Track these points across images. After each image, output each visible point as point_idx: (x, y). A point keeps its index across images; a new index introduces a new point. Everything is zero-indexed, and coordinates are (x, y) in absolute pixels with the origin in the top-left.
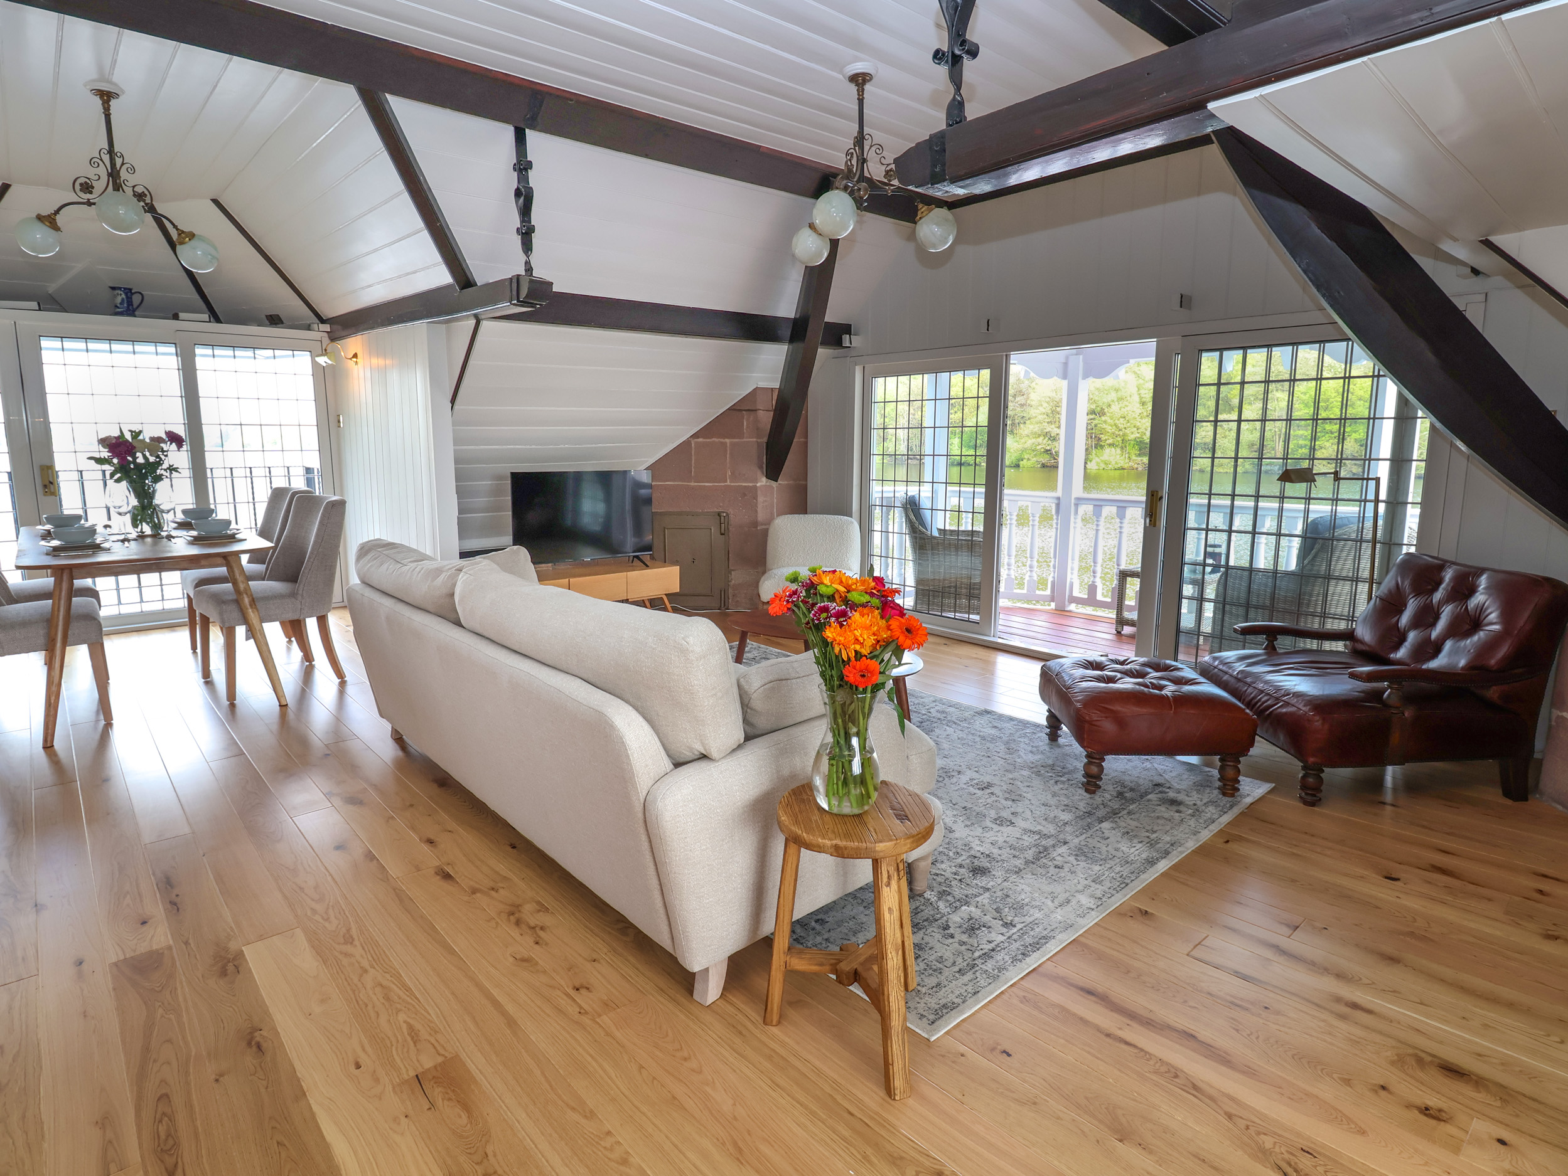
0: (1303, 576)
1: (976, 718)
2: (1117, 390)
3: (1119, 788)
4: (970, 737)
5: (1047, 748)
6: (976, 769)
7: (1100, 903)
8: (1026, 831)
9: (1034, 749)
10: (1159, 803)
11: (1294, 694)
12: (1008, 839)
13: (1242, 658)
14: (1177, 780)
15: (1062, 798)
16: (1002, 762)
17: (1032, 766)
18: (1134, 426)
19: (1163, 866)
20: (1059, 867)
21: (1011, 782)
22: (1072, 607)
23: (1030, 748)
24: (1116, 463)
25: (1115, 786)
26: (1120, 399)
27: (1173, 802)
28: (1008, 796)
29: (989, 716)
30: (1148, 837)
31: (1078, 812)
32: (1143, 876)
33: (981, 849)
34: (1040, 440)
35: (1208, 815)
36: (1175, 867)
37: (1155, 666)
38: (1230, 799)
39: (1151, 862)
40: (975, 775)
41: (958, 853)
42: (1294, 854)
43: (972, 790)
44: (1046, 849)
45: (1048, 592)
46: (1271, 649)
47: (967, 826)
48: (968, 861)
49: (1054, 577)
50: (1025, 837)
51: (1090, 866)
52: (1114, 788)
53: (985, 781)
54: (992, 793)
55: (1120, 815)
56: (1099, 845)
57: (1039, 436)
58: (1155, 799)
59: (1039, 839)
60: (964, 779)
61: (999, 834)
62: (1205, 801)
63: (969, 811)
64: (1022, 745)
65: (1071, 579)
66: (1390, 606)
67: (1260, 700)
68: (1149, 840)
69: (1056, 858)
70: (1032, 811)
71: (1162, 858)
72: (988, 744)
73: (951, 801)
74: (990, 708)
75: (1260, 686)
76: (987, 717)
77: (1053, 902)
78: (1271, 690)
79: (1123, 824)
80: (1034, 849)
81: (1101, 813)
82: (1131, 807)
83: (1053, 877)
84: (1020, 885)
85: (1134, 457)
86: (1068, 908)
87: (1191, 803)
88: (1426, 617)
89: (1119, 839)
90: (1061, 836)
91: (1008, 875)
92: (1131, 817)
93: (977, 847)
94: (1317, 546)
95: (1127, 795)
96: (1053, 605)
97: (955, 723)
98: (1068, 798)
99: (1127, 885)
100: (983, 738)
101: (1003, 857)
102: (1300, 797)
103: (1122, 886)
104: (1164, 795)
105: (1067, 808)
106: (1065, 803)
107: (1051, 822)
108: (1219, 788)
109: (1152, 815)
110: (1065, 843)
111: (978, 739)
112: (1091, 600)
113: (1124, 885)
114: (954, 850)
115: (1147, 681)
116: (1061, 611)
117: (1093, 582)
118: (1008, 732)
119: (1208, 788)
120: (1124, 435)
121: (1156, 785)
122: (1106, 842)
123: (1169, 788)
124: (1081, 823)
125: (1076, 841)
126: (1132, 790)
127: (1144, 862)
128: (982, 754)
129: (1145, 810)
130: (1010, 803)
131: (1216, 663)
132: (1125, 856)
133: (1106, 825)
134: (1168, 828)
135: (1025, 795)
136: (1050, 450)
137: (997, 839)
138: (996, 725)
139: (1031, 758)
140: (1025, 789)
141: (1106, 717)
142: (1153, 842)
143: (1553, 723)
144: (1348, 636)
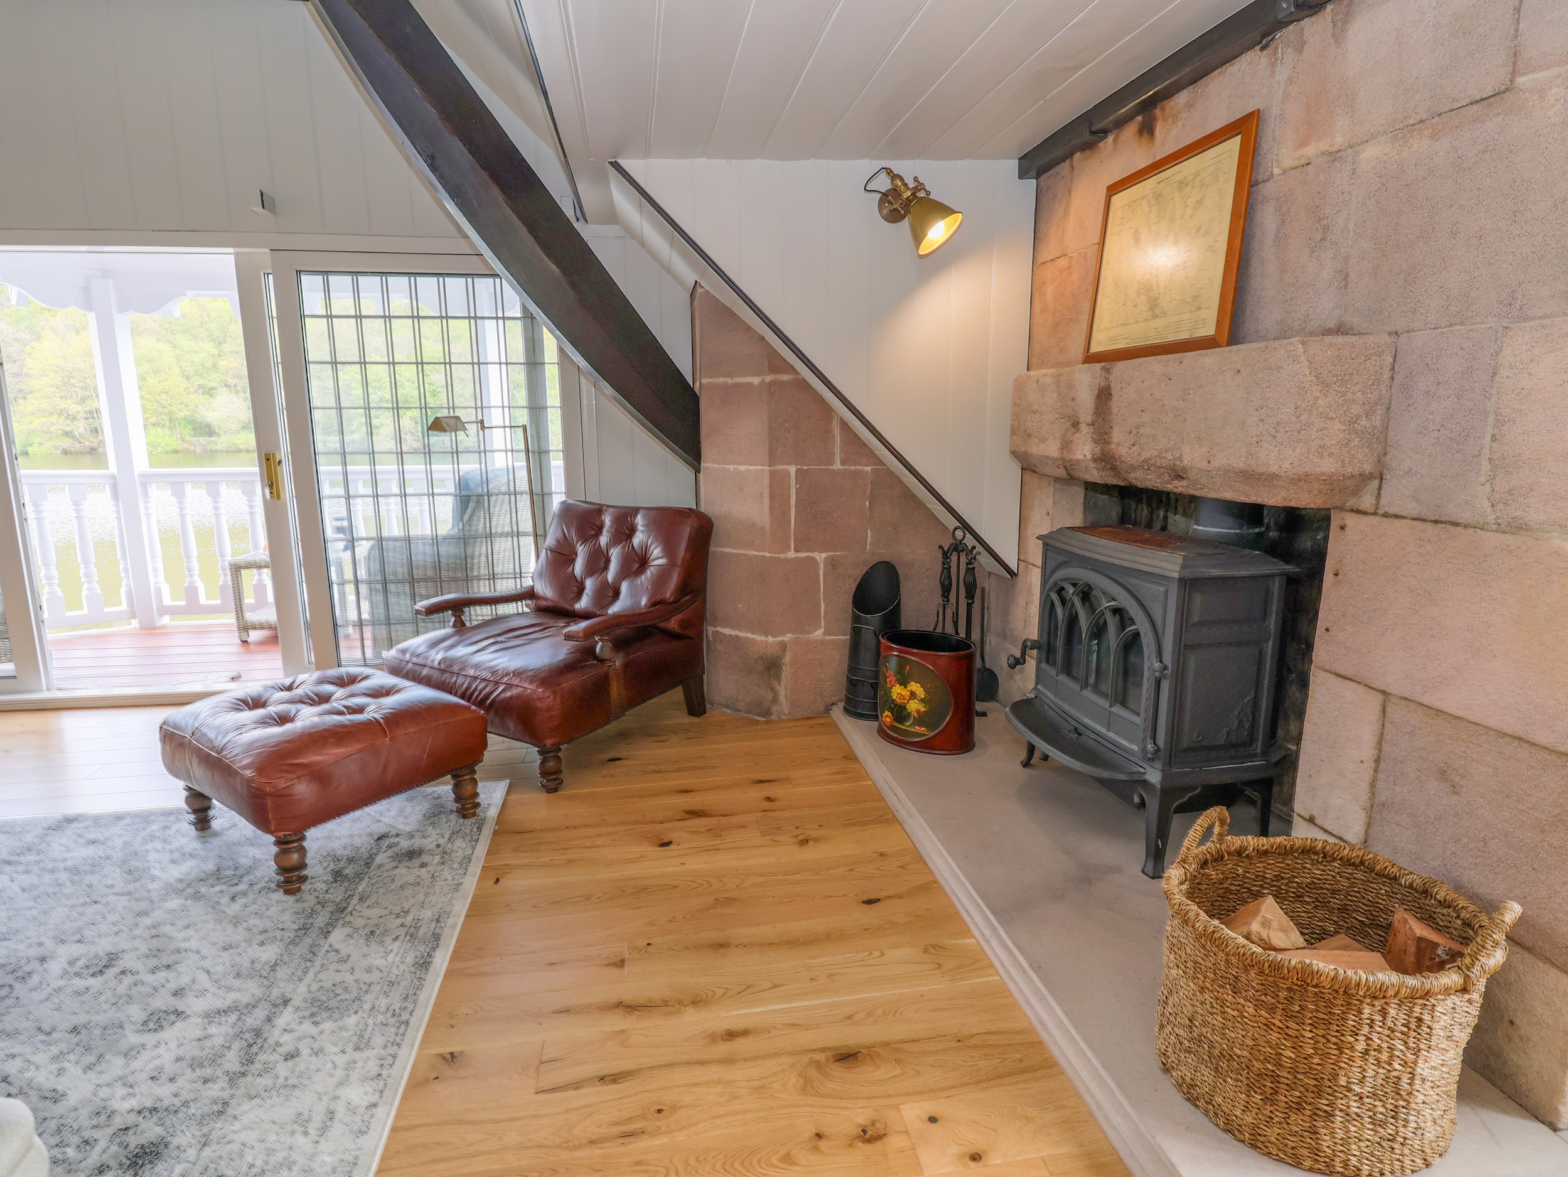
0: (465, 539)
1: (49, 839)
2: (150, 361)
3: (332, 866)
4: (48, 878)
5: (197, 845)
6: (78, 937)
7: (381, 1084)
8: (210, 1016)
9: (177, 855)
10: (394, 864)
11: (514, 672)
12: (181, 1052)
13: (435, 644)
14: (401, 819)
15: (253, 921)
16: (123, 901)
17: (180, 886)
18: (182, 404)
19: (441, 960)
20: (292, 1057)
21: (154, 932)
22: (166, 620)
23: (167, 856)
24: (166, 445)
25: (325, 864)
26: (156, 372)
27: (412, 854)
28: (154, 962)
29: (75, 825)
30: (402, 925)
31: (286, 934)
32: (422, 996)
33: (133, 1103)
34: (54, 418)
35: (460, 853)
36: (456, 956)
37: (337, 681)
38: (473, 820)
39: (424, 964)
40: (76, 950)
41: (86, 1142)
42: (570, 861)
43: (78, 983)
44: (257, 1033)
45: (124, 606)
46: (460, 626)
47: (89, 1068)
48: (114, 1148)
49: (128, 585)
50: (213, 1030)
51: (340, 1023)
52: (325, 869)
53: (101, 953)
54: (123, 972)
55: (350, 909)
56: (338, 978)
57: (51, 414)
58: (387, 861)
59: (239, 1019)
60: (55, 967)
61: (161, 1050)
62: (447, 836)
63: (84, 1031)
64: (152, 856)
65: (156, 583)
66: (561, 557)
67: (476, 689)
68: (406, 929)
69: (281, 1041)
70: (208, 972)
71: (434, 949)
72: (88, 879)
73: (39, 1029)
74: (72, 810)
75: (471, 672)
76: (71, 830)
77: (306, 1133)
78: (486, 674)
79: (360, 922)
80: (236, 1045)
81: (321, 920)
82: (360, 888)
83: (290, 1082)
84: (235, 1137)
85: (188, 438)
86: (337, 1129)
87: (433, 846)
88: (598, 562)
89: (365, 950)
90: (275, 993)
91: (205, 1130)
92: (366, 904)
93: (123, 1104)
94: (471, 505)
95: (347, 871)
96: (135, 623)
97: (9, 863)
98: (261, 917)
99: (407, 1023)
100: (74, 871)
101: (185, 1096)
102: (543, 786)
103: (401, 1031)
104: (396, 849)
105: (265, 937)
106: (260, 929)
107: (250, 976)
108: (457, 811)
109: (393, 887)
110: (286, 1002)
111: (64, 876)
112: (193, 607)
113: (403, 1027)
114: (75, 1140)
115: (335, 704)
116: (150, 629)
117: (191, 582)
118: (118, 843)
119: (443, 816)
120: (170, 413)
121: (379, 839)
122: (347, 966)
123: (398, 835)
124: (297, 951)
125: (302, 988)
126: (351, 860)
127: (413, 969)
128: (82, 900)
129: (381, 885)
130: (162, 975)
131: (408, 656)
132: (384, 974)
133: (337, 936)
134: (421, 897)
135: (186, 945)
136: (70, 432)
137: (157, 1062)
138: (92, 836)
139: (176, 872)
140: (181, 935)
141: (299, 778)
142: (412, 929)
143: (711, 639)
144: (529, 594)
